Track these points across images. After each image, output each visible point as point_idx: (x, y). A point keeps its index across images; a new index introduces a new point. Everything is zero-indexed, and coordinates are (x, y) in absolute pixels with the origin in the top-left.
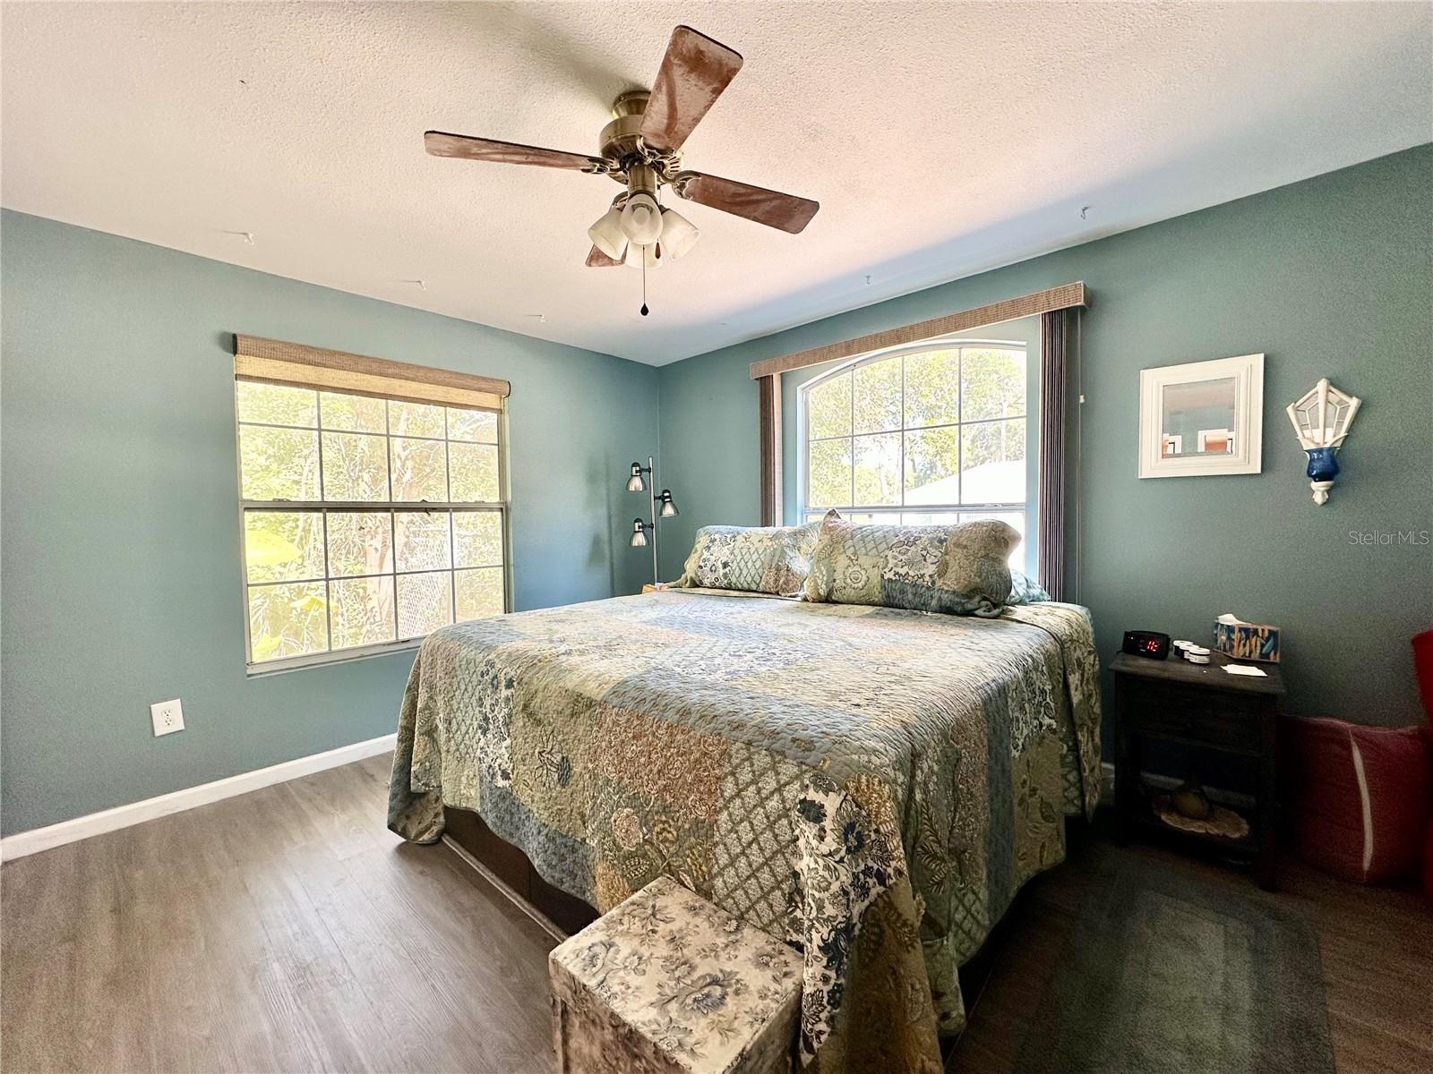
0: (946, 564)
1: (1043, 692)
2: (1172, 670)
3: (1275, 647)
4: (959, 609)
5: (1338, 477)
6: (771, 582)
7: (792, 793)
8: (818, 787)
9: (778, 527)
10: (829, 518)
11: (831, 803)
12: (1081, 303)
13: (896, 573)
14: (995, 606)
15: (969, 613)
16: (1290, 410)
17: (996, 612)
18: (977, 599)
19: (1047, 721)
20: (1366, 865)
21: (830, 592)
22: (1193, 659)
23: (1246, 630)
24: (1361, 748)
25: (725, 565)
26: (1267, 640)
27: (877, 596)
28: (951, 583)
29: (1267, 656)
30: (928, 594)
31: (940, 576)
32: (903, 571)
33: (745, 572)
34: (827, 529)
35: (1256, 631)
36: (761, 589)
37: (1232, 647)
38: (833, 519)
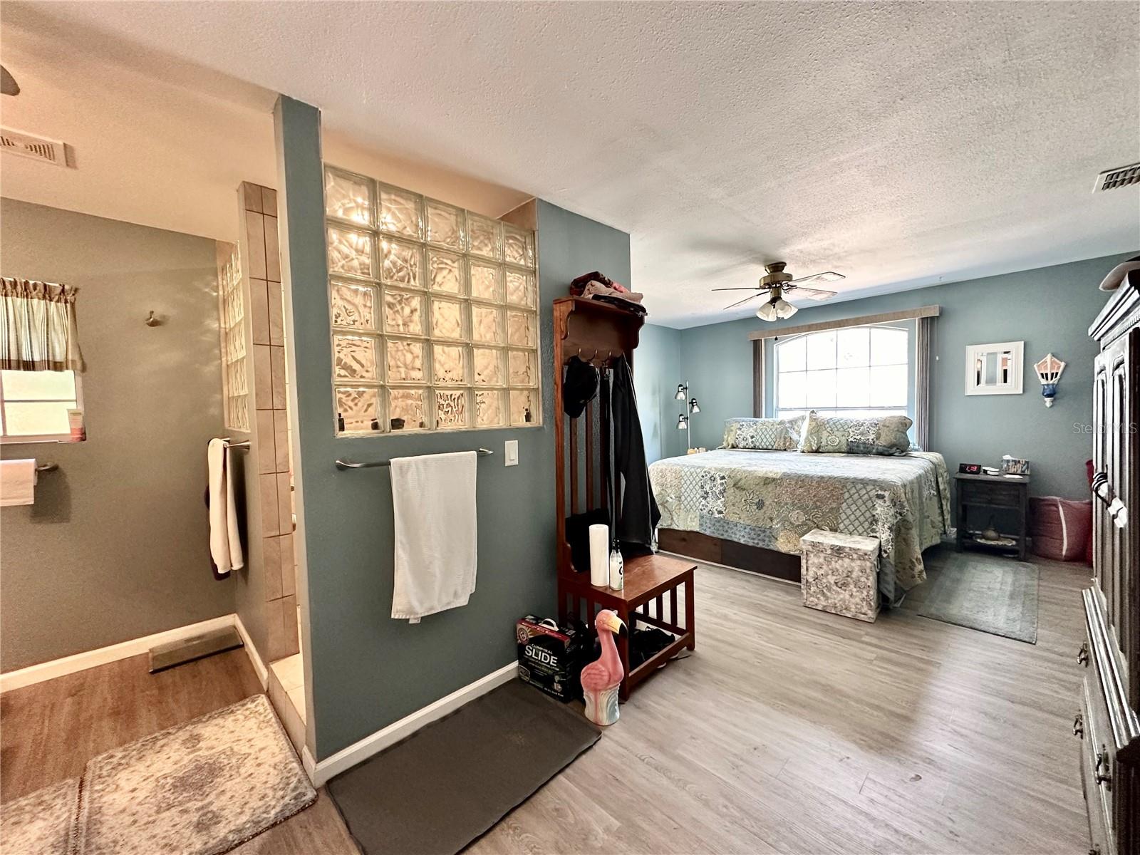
0: (880, 434)
1: (931, 481)
2: (982, 477)
3: (1027, 468)
4: (886, 453)
5: (1056, 396)
6: (781, 444)
7: (873, 493)
8: (881, 490)
9: (763, 419)
10: (812, 414)
11: (886, 494)
12: (938, 315)
13: (854, 439)
14: (902, 452)
15: (891, 455)
16: (1035, 366)
17: (904, 454)
18: (895, 448)
19: (932, 492)
20: (1064, 553)
21: (819, 448)
22: (991, 473)
23: (1015, 461)
24: (1062, 506)
25: (752, 437)
26: (1024, 465)
27: (844, 448)
28: (883, 442)
29: (1024, 472)
30: (872, 447)
31: (877, 439)
32: (858, 438)
33: (765, 440)
34: (812, 419)
35: (1019, 462)
36: (774, 447)
37: (1009, 469)
38: (814, 414)
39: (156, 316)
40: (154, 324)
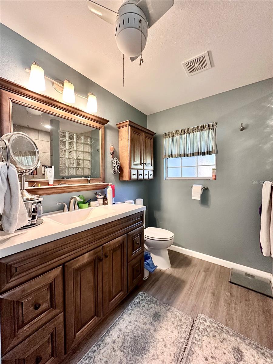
39: (243, 126)
40: (243, 129)
